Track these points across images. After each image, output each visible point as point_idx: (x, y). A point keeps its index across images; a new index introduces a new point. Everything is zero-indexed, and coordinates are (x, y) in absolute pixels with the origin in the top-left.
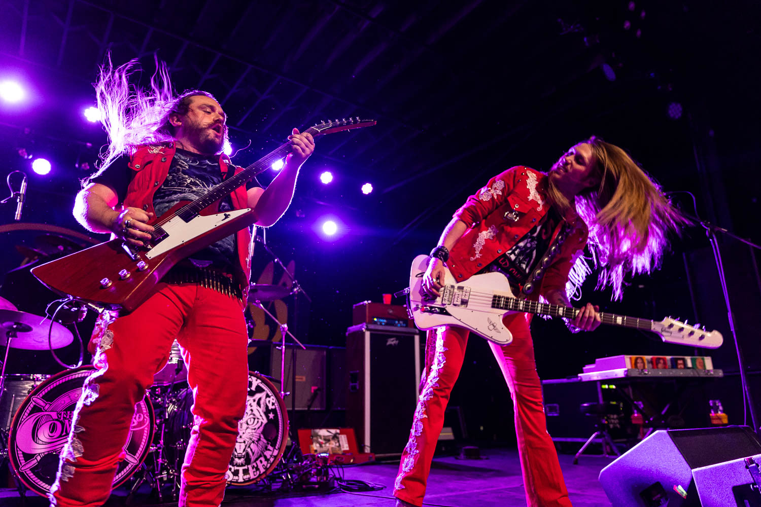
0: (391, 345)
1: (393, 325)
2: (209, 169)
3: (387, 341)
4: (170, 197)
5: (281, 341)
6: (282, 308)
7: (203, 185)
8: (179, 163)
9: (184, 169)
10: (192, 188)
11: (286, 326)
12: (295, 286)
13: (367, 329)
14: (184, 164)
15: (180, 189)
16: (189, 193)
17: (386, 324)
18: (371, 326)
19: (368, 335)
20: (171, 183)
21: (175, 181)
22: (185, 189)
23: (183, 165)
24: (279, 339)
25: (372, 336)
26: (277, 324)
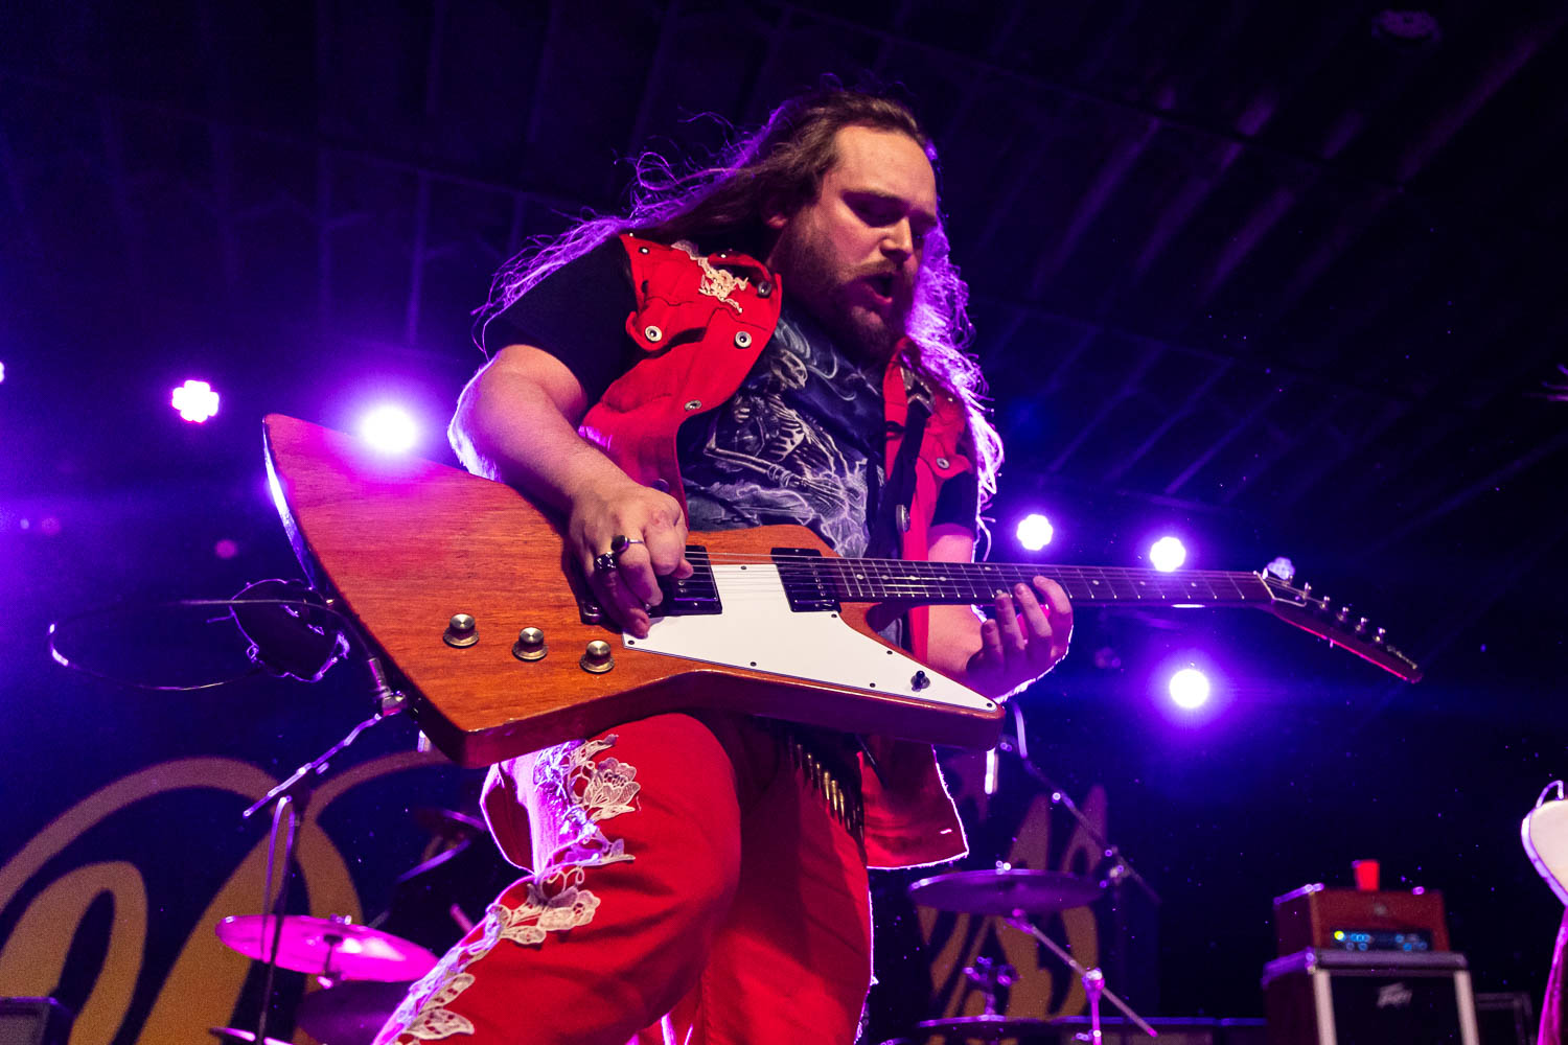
0: (1390, 1006)
1: (1393, 947)
2: (860, 410)
3: (1377, 997)
4: (728, 487)
5: (1086, 1011)
6: (1081, 924)
7: (838, 462)
8: (784, 359)
9: (793, 385)
10: (801, 473)
11: (1097, 975)
12: (1112, 862)
13: (1321, 966)
14: (796, 364)
15: (766, 467)
16: (789, 488)
17: (1372, 947)
18: (1332, 957)
19: (1322, 982)
20: (742, 435)
21: (755, 431)
22: (779, 473)
23: (793, 370)
24: (1079, 1007)
25: (1336, 985)
26: (1070, 969)
